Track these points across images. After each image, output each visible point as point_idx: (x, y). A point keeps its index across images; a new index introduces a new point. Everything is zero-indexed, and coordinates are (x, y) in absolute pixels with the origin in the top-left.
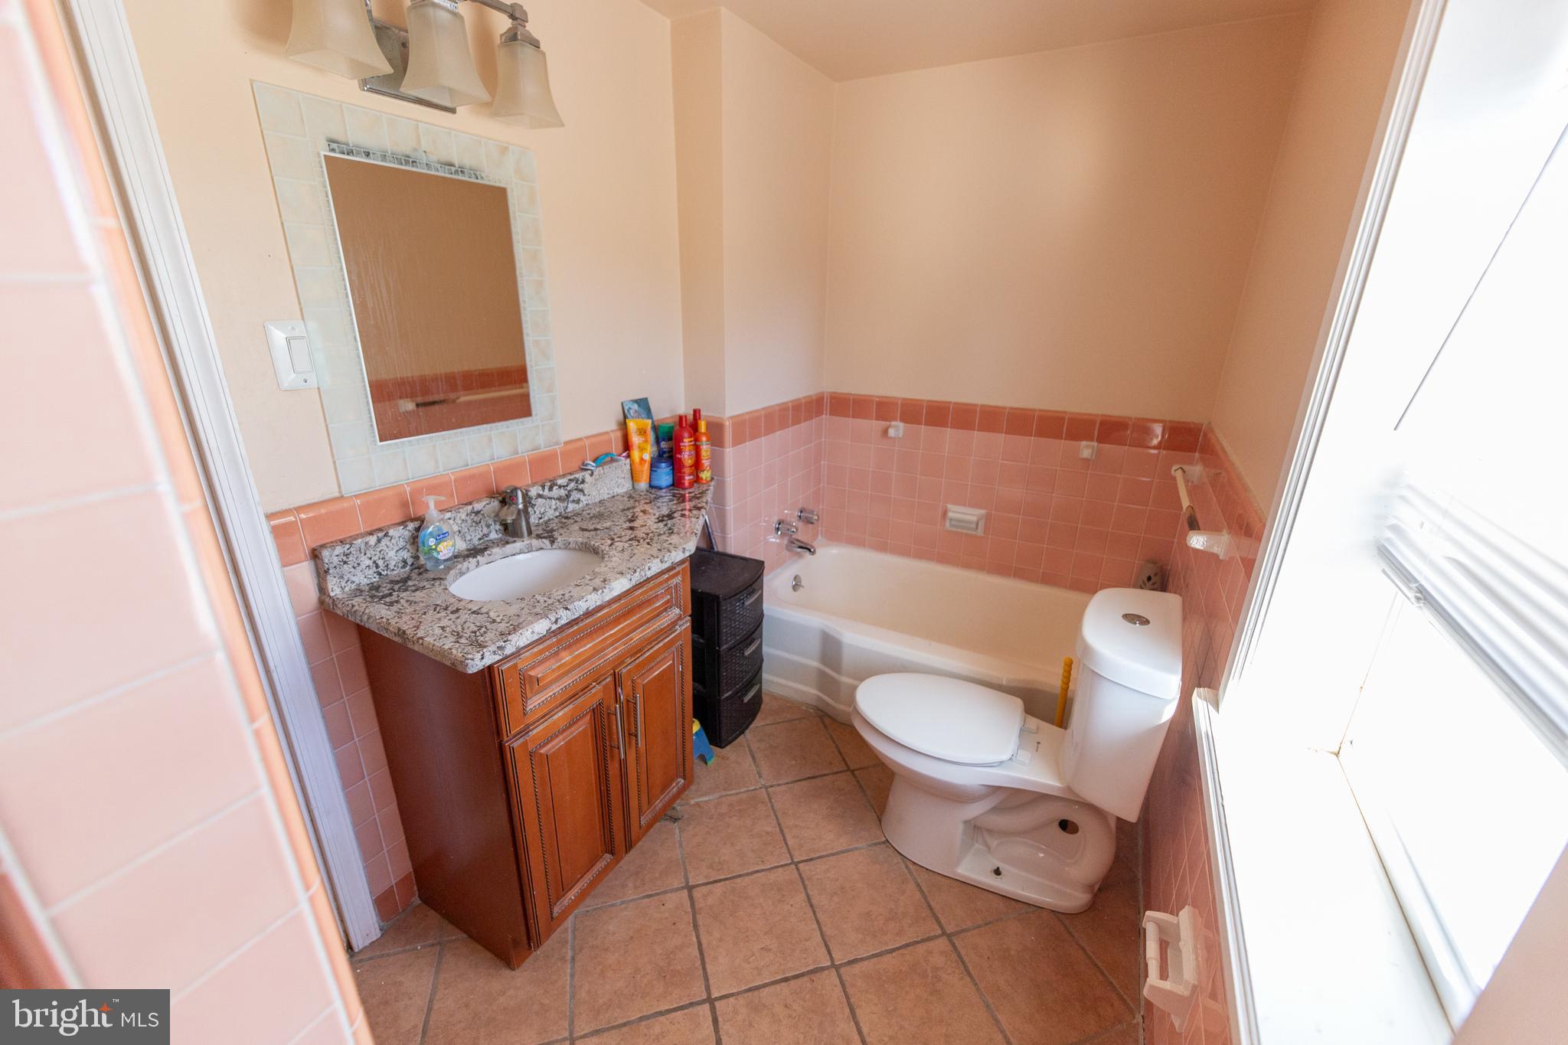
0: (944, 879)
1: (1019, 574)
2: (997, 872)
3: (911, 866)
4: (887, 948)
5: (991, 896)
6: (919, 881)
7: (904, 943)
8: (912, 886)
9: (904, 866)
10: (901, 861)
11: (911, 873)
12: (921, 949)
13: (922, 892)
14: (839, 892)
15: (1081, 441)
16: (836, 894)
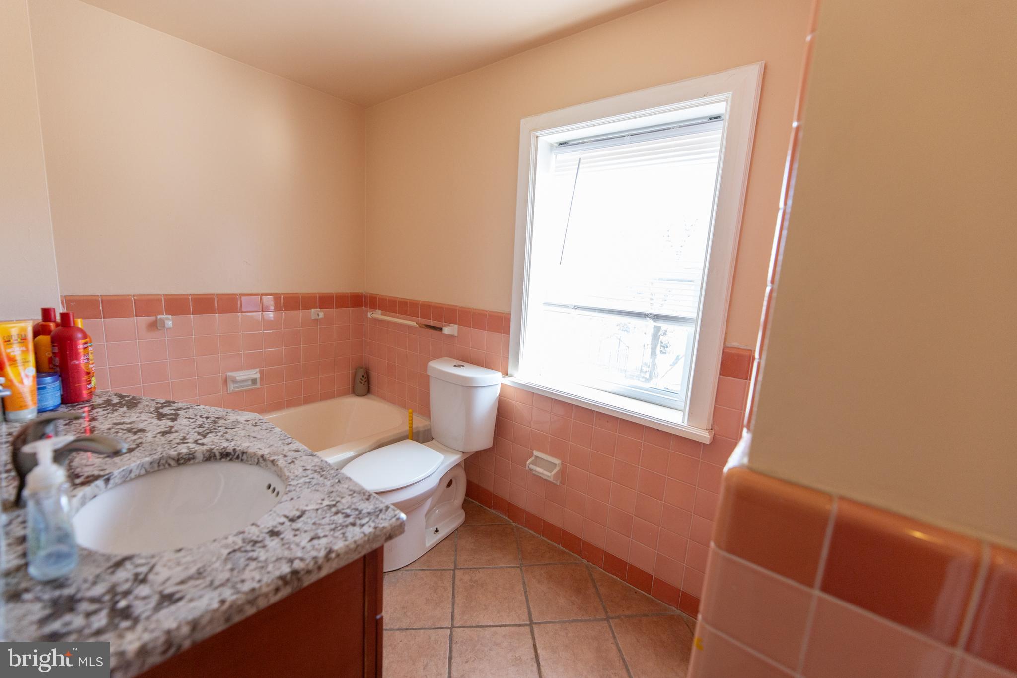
0: (424, 557)
1: (290, 404)
2: (437, 531)
3: (407, 568)
4: (451, 598)
5: (443, 543)
6: (418, 568)
7: (451, 589)
8: (420, 573)
9: (406, 572)
10: (401, 572)
11: (412, 570)
12: (458, 582)
13: (425, 570)
14: (405, 611)
15: (311, 309)
16: (405, 613)
